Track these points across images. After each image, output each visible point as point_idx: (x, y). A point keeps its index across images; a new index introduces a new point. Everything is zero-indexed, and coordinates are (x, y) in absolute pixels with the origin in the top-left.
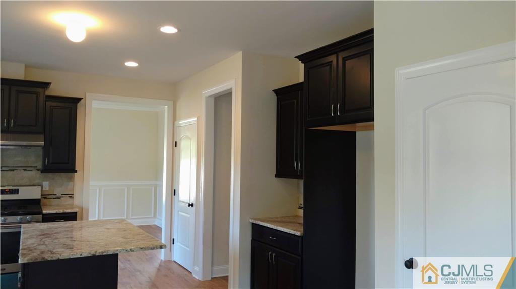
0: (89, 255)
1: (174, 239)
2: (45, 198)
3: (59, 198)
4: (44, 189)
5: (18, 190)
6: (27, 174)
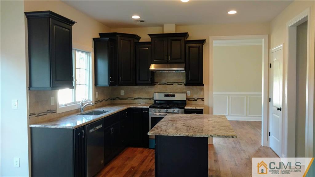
1: (270, 132)
3: (196, 100)
4: (188, 95)
5: (175, 95)
6: (179, 86)
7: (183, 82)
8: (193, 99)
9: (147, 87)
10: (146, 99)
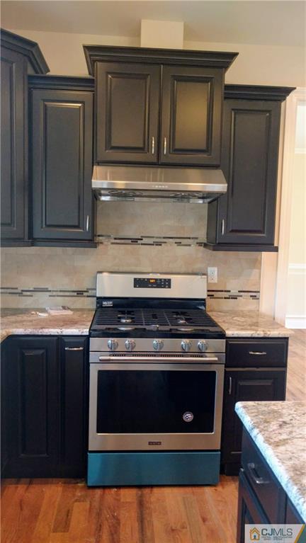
2: (213, 297)
3: (235, 297)
4: (210, 281)
5: (169, 280)
6: (181, 251)
7: (196, 238)
8: (227, 295)
9: (70, 250)
10: (63, 293)
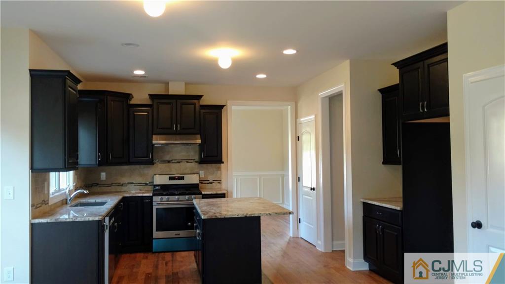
0: (243, 216)
1: (300, 219)
2: (202, 183)
3: (211, 183)
4: (201, 177)
5: (183, 177)
7: (195, 160)
8: (208, 182)
9: (142, 166)
10: (140, 184)
